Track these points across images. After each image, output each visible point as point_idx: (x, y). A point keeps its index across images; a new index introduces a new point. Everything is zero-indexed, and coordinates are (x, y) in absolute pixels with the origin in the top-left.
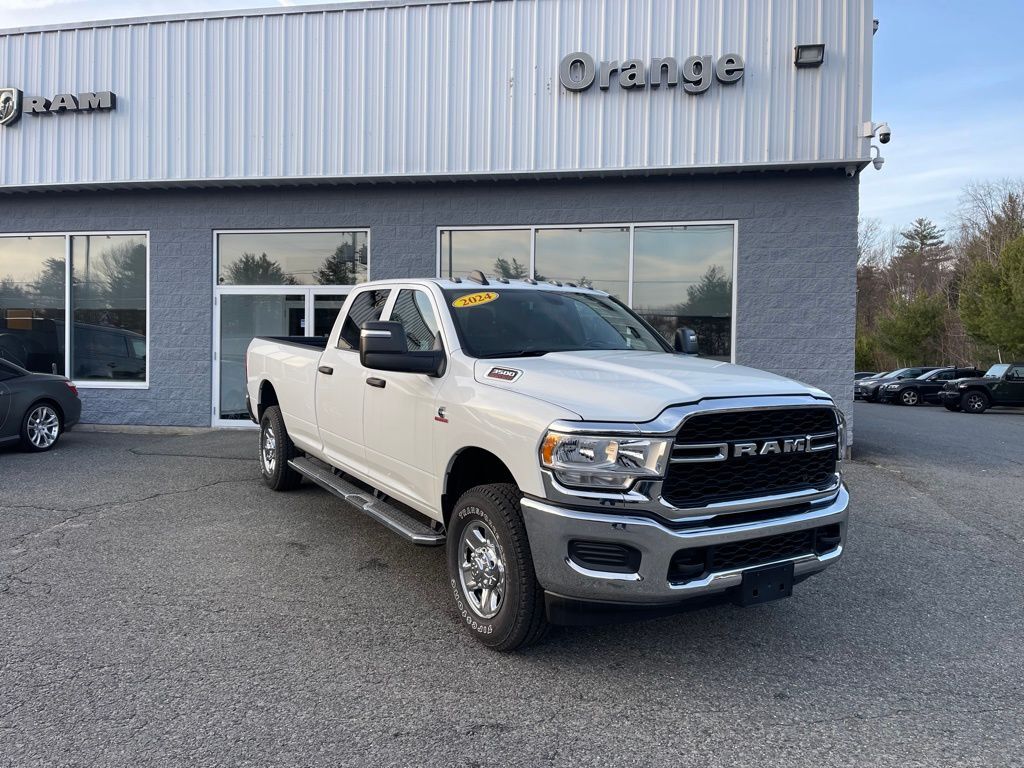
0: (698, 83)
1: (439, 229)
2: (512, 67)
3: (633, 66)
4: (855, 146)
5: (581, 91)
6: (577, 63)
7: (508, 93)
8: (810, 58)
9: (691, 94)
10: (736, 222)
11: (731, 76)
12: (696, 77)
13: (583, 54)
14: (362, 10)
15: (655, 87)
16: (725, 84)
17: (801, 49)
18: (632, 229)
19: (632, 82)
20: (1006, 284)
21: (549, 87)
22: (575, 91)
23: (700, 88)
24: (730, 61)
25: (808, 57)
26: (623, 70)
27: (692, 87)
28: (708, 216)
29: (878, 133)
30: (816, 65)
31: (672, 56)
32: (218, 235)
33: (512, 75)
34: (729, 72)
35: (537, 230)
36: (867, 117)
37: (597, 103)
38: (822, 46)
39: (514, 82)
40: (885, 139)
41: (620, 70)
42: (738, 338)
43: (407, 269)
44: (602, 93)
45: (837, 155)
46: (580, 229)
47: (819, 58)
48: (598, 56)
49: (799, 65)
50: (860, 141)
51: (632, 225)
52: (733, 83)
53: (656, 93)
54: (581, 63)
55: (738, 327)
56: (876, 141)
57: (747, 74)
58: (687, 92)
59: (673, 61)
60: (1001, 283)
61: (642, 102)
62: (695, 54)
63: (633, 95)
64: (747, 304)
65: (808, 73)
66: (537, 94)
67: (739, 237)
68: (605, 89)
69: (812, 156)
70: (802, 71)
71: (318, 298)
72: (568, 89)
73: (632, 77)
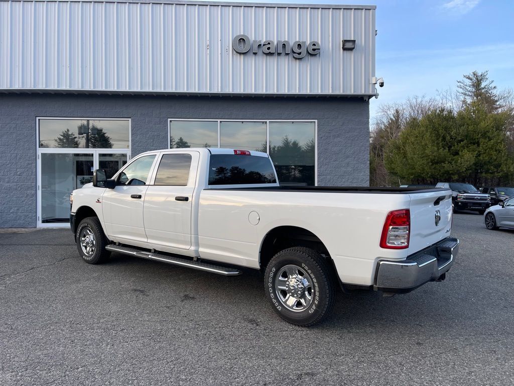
0: (300, 54)
1: (169, 120)
2: (208, 39)
3: (269, 43)
4: (369, 88)
5: (243, 54)
6: (242, 40)
7: (206, 52)
8: (349, 46)
9: (296, 59)
10: (316, 121)
11: (314, 52)
12: (298, 51)
13: (243, 35)
14: (126, 3)
15: (279, 54)
16: (312, 55)
17: (345, 42)
18: (268, 123)
19: (269, 51)
20: (403, 149)
21: (227, 51)
22: (240, 54)
23: (300, 56)
24: (314, 45)
25: (348, 45)
26: (264, 45)
27: (296, 56)
28: (303, 117)
29: (378, 82)
30: (351, 49)
31: (287, 40)
32: (39, 119)
33: (208, 43)
34: (314, 50)
35: (221, 122)
36: (374, 75)
37: (251, 60)
38: (355, 41)
39: (209, 47)
40: (382, 85)
41: (262, 45)
42: (318, 175)
43: (152, 140)
44: (254, 55)
45: (362, 92)
46: (243, 122)
47: (353, 47)
48: (252, 37)
49: (344, 49)
50: (371, 85)
51: (268, 121)
52: (315, 55)
53: (279, 57)
54: (243, 40)
55: (318, 171)
56: (377, 86)
57: (321, 51)
58: (294, 57)
59: (288, 42)
60: (401, 149)
61: (273, 61)
62: (297, 40)
63: (268, 57)
64: (322, 159)
65: (348, 53)
66: (221, 54)
67: (318, 128)
68: (255, 54)
69: (351, 92)
70: (345, 52)
71: (101, 155)
72: (237, 52)
73: (269, 48)
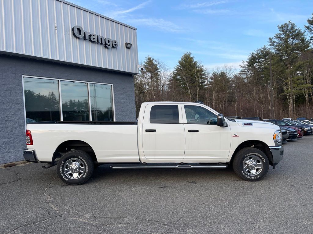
0: (109, 45)
1: (23, 76)
2: (56, 23)
3: (94, 35)
7: (55, 32)
9: (106, 48)
10: (112, 85)
11: (115, 46)
16: (113, 47)
17: (127, 44)
18: (89, 84)
21: (68, 34)
23: (109, 47)
24: (115, 42)
25: (129, 46)
28: (107, 82)
29: (141, 68)
33: (56, 25)
37: (83, 43)
38: (132, 44)
39: (57, 28)
41: (90, 36)
42: (116, 116)
45: (134, 71)
46: (74, 82)
47: (131, 47)
49: (127, 47)
50: (137, 69)
52: (115, 48)
53: (98, 45)
55: (115, 113)
59: (103, 37)
61: (95, 47)
62: (107, 37)
63: (92, 43)
64: (117, 107)
65: (128, 50)
66: (65, 35)
67: (114, 89)
73: (94, 39)
